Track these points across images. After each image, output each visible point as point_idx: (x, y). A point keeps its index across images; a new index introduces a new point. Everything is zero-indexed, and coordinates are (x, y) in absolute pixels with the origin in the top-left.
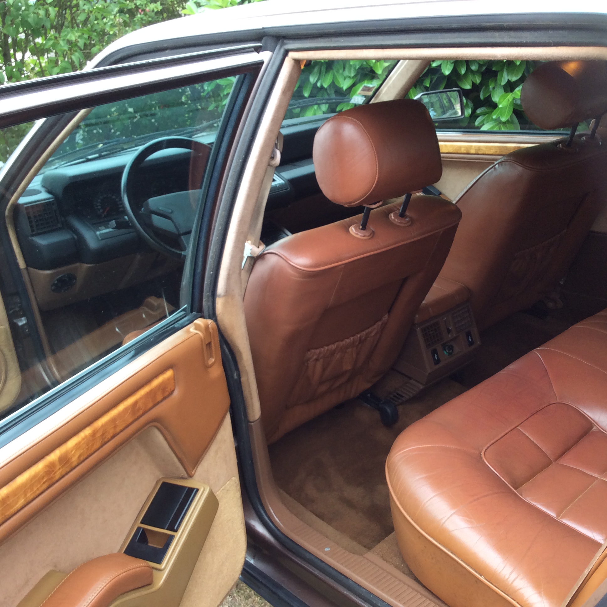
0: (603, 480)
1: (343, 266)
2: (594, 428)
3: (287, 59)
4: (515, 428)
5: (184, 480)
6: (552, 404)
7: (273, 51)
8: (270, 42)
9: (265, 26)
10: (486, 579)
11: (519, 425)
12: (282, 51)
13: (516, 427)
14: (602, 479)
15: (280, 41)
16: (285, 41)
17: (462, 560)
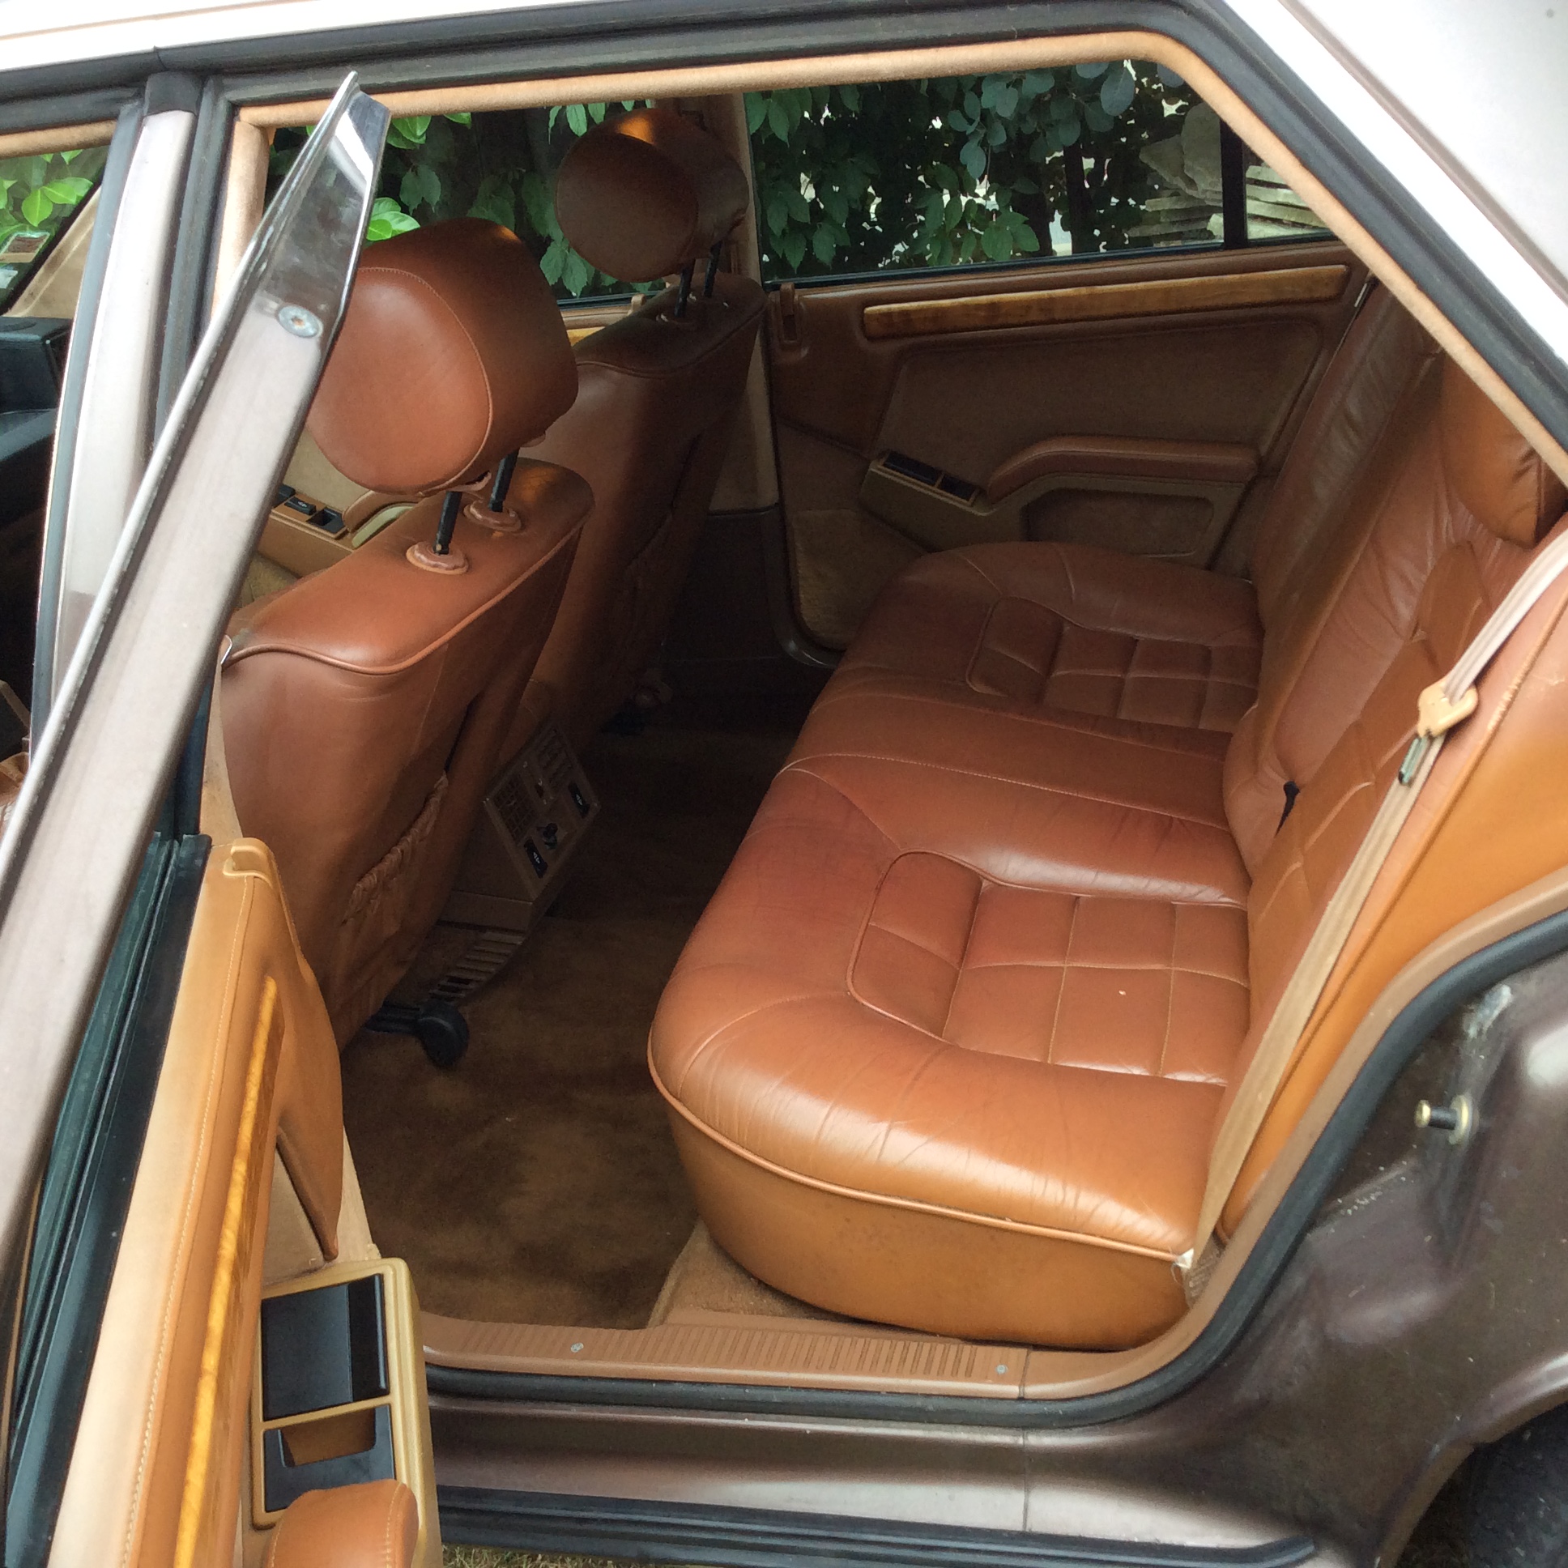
0: (1073, 967)
1: (446, 647)
2: (985, 884)
3: (239, 128)
4: (866, 927)
5: (315, 1276)
6: (897, 859)
7: (194, 109)
8: (182, 86)
9: (163, 44)
10: (1017, 1222)
11: (869, 920)
12: (222, 107)
13: (867, 925)
14: (1071, 965)
15: (211, 82)
16: (227, 81)
17: (949, 1207)
